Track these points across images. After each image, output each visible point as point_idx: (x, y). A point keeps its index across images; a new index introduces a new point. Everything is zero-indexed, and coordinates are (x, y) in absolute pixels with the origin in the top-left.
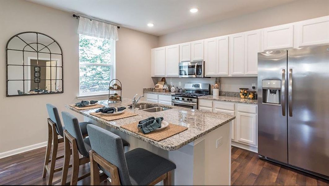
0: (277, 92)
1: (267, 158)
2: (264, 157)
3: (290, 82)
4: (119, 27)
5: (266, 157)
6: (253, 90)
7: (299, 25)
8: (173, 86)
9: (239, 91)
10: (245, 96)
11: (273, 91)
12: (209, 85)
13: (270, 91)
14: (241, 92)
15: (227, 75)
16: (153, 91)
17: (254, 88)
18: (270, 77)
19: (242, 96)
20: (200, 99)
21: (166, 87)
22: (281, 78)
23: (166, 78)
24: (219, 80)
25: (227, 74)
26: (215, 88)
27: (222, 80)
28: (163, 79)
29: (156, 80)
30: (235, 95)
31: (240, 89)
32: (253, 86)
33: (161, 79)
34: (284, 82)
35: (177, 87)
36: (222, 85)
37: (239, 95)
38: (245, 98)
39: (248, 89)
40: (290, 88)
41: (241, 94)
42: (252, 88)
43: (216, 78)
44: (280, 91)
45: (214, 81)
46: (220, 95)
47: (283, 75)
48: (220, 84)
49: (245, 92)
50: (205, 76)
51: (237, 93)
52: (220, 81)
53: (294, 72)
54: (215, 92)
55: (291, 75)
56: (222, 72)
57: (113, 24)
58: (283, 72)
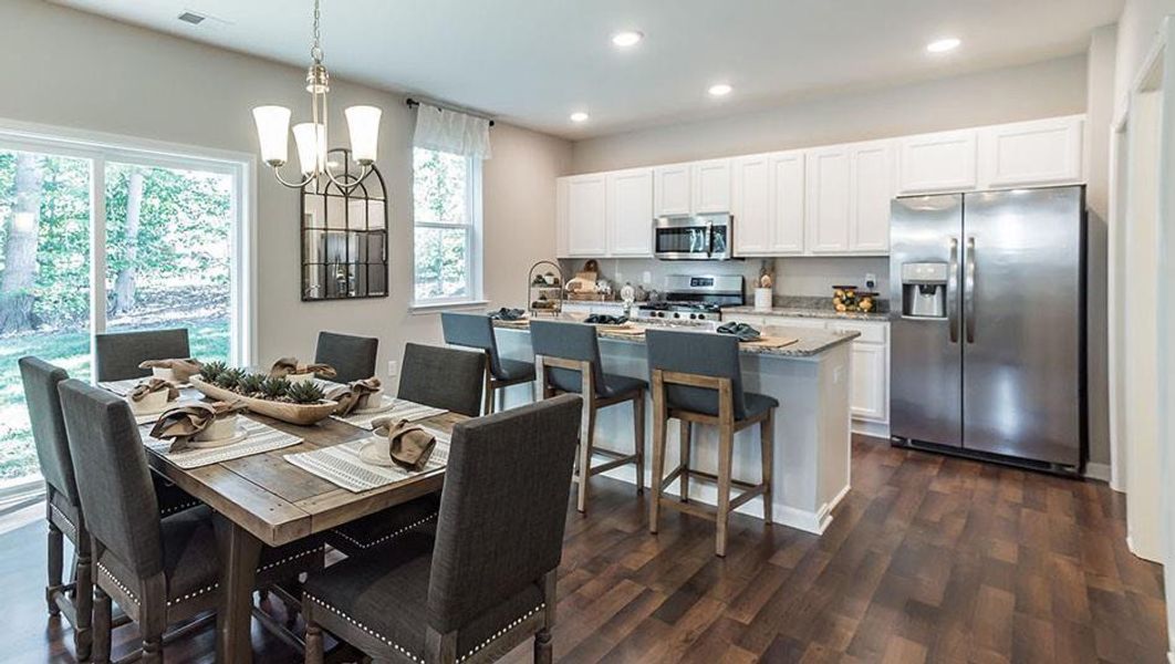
0: (939, 290)
1: (913, 441)
2: (904, 440)
3: (970, 267)
4: (492, 123)
5: (909, 441)
6: (867, 290)
7: (989, 133)
8: (628, 284)
9: (831, 293)
10: (847, 306)
11: (928, 289)
12: (740, 279)
13: (921, 287)
14: (836, 296)
15: (798, 252)
16: (569, 296)
17: (870, 284)
18: (923, 256)
19: (840, 306)
20: (727, 313)
21: (603, 286)
22: (948, 257)
23: (599, 262)
24: (770, 265)
25: (800, 249)
26: (761, 287)
27: (781, 266)
28: (591, 265)
29: (569, 266)
30: (817, 304)
31: (835, 287)
32: (869, 280)
33: (583, 265)
34: (955, 267)
35: (641, 287)
36: (780, 279)
37: (832, 303)
38: (847, 310)
39: (855, 288)
40: (969, 282)
41: (837, 300)
42: (865, 285)
43: (764, 260)
44: (944, 287)
45: (757, 267)
46: (773, 305)
47: (954, 251)
48: (775, 277)
49: (850, 295)
50: (735, 255)
51: (822, 298)
52: (773, 269)
53: (978, 245)
54: (762, 298)
55: (972, 251)
56: (783, 245)
57: (482, 115)
58: (953, 245)
